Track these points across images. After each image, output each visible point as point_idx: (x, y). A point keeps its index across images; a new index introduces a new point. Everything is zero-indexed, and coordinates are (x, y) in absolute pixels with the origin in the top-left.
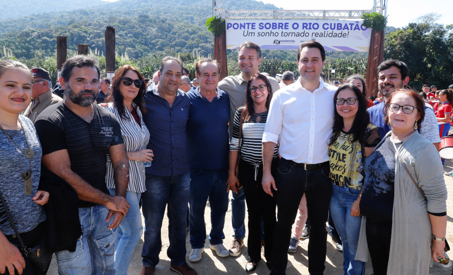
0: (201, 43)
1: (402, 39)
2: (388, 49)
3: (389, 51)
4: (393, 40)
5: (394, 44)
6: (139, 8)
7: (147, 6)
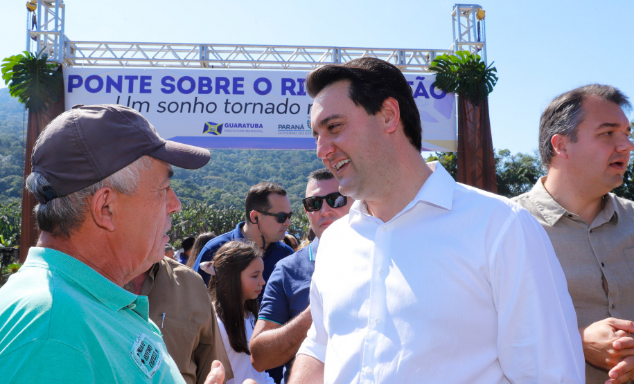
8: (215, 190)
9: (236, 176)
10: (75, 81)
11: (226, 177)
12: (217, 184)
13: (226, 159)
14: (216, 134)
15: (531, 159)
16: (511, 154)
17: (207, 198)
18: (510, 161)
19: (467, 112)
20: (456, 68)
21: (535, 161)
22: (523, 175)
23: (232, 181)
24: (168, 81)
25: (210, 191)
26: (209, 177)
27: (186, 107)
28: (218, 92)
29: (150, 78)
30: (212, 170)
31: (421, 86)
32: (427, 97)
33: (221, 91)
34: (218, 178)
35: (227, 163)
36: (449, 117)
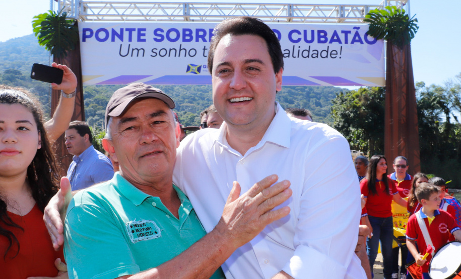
0: (99, 109)
1: (366, 99)
2: (351, 112)
3: (352, 115)
4: (356, 100)
5: (358, 105)
6: (7, 61)
7: (21, 59)
8: (190, 115)
9: (206, 104)
10: (88, 33)
11: (198, 104)
12: (192, 110)
13: (198, 90)
14: (196, 73)
15: (442, 90)
16: (426, 86)
17: (184, 121)
18: (425, 91)
19: (394, 53)
20: (385, 20)
21: (446, 91)
22: (435, 102)
23: (203, 107)
24: (159, 32)
25: (186, 115)
26: (185, 104)
27: (173, 52)
28: (197, 40)
29: (144, 30)
30: (188, 99)
31: (357, 34)
32: (362, 43)
33: (200, 39)
34: (192, 105)
35: (199, 93)
36: (379, 59)
